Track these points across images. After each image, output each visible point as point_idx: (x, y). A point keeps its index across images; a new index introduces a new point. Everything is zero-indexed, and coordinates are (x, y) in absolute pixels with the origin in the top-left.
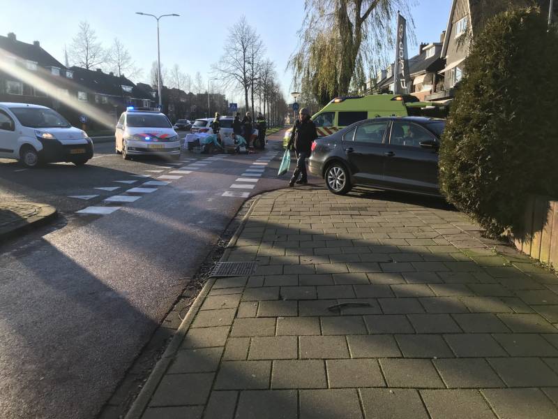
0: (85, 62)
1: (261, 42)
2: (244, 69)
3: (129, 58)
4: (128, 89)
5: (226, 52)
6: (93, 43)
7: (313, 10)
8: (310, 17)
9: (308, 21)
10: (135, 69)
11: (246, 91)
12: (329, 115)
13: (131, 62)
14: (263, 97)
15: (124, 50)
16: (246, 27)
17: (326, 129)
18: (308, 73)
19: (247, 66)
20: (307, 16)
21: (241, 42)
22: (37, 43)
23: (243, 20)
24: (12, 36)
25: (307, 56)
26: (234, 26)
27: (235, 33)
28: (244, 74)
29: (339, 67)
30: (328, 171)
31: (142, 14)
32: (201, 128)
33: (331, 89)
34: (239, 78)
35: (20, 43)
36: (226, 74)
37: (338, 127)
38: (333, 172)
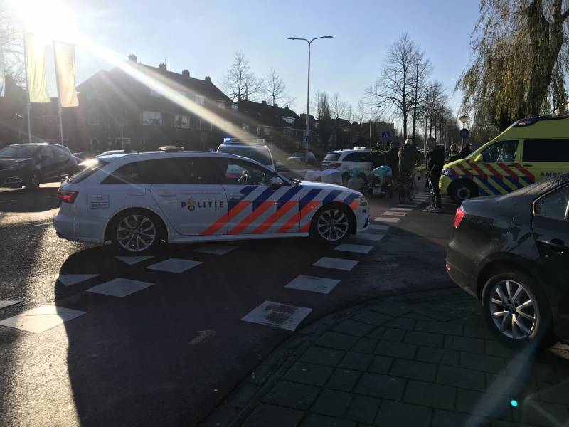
0: (238, 93)
1: (428, 61)
2: (404, 93)
3: (284, 88)
4: (290, 120)
5: (383, 74)
6: (246, 73)
7: (490, 10)
8: (486, 20)
9: (482, 25)
10: (289, 99)
11: (405, 117)
12: (510, 146)
13: (285, 91)
14: (429, 124)
15: (279, 79)
16: (408, 44)
17: (502, 166)
18: (485, 92)
19: (408, 88)
20: (483, 18)
21: (401, 62)
22: (208, 79)
23: (405, 37)
24: (186, 73)
25: (482, 71)
26: (394, 44)
27: (395, 52)
28: (404, 97)
29: (527, 80)
30: (491, 287)
31: (294, 39)
32: (332, 162)
33: (514, 112)
34: (397, 102)
35: (193, 79)
36: (383, 99)
37: (523, 164)
38: (504, 290)
